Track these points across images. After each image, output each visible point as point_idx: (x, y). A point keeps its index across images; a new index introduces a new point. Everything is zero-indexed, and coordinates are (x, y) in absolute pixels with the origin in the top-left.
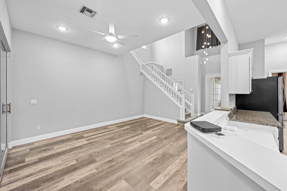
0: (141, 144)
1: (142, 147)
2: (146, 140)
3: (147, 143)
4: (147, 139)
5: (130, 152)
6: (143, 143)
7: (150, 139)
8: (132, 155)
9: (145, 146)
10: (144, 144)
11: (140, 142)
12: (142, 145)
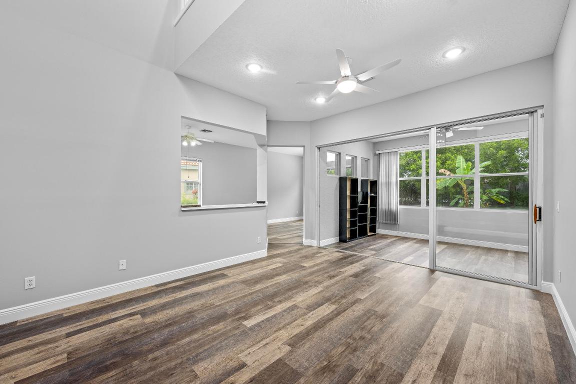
0: (293, 300)
1: (290, 293)
2: (280, 310)
3: (280, 302)
4: (275, 316)
5: (310, 286)
6: (288, 304)
7: (270, 314)
8: (306, 283)
9: (284, 296)
10: (286, 299)
11: (295, 307)
12: (290, 298)
